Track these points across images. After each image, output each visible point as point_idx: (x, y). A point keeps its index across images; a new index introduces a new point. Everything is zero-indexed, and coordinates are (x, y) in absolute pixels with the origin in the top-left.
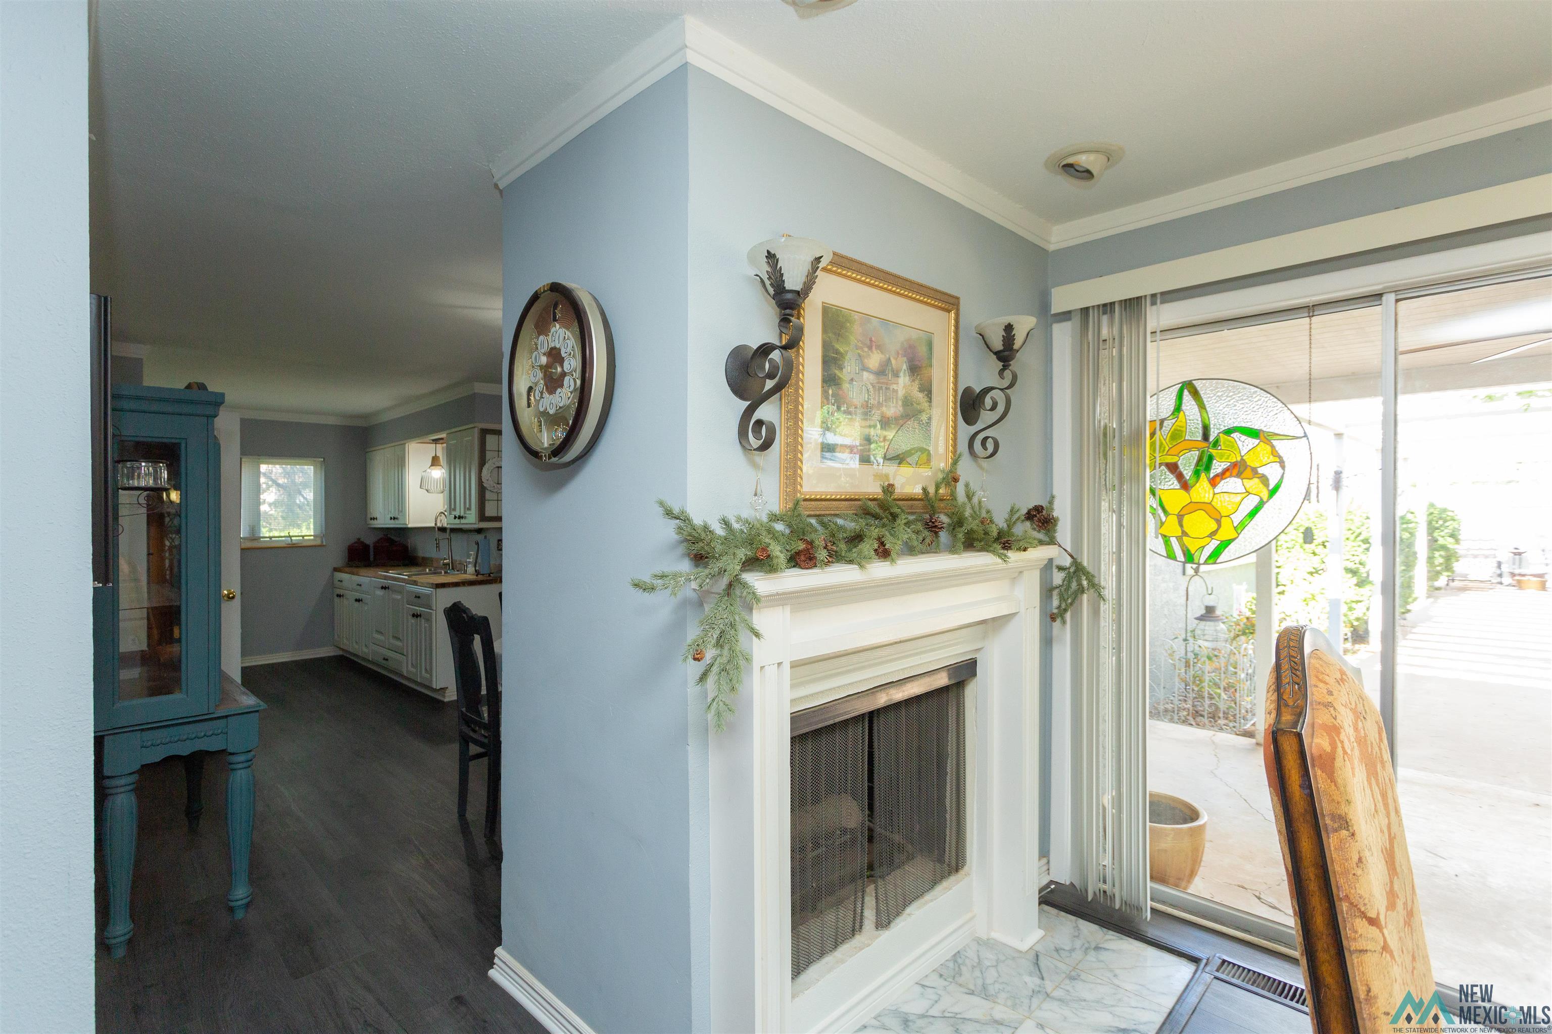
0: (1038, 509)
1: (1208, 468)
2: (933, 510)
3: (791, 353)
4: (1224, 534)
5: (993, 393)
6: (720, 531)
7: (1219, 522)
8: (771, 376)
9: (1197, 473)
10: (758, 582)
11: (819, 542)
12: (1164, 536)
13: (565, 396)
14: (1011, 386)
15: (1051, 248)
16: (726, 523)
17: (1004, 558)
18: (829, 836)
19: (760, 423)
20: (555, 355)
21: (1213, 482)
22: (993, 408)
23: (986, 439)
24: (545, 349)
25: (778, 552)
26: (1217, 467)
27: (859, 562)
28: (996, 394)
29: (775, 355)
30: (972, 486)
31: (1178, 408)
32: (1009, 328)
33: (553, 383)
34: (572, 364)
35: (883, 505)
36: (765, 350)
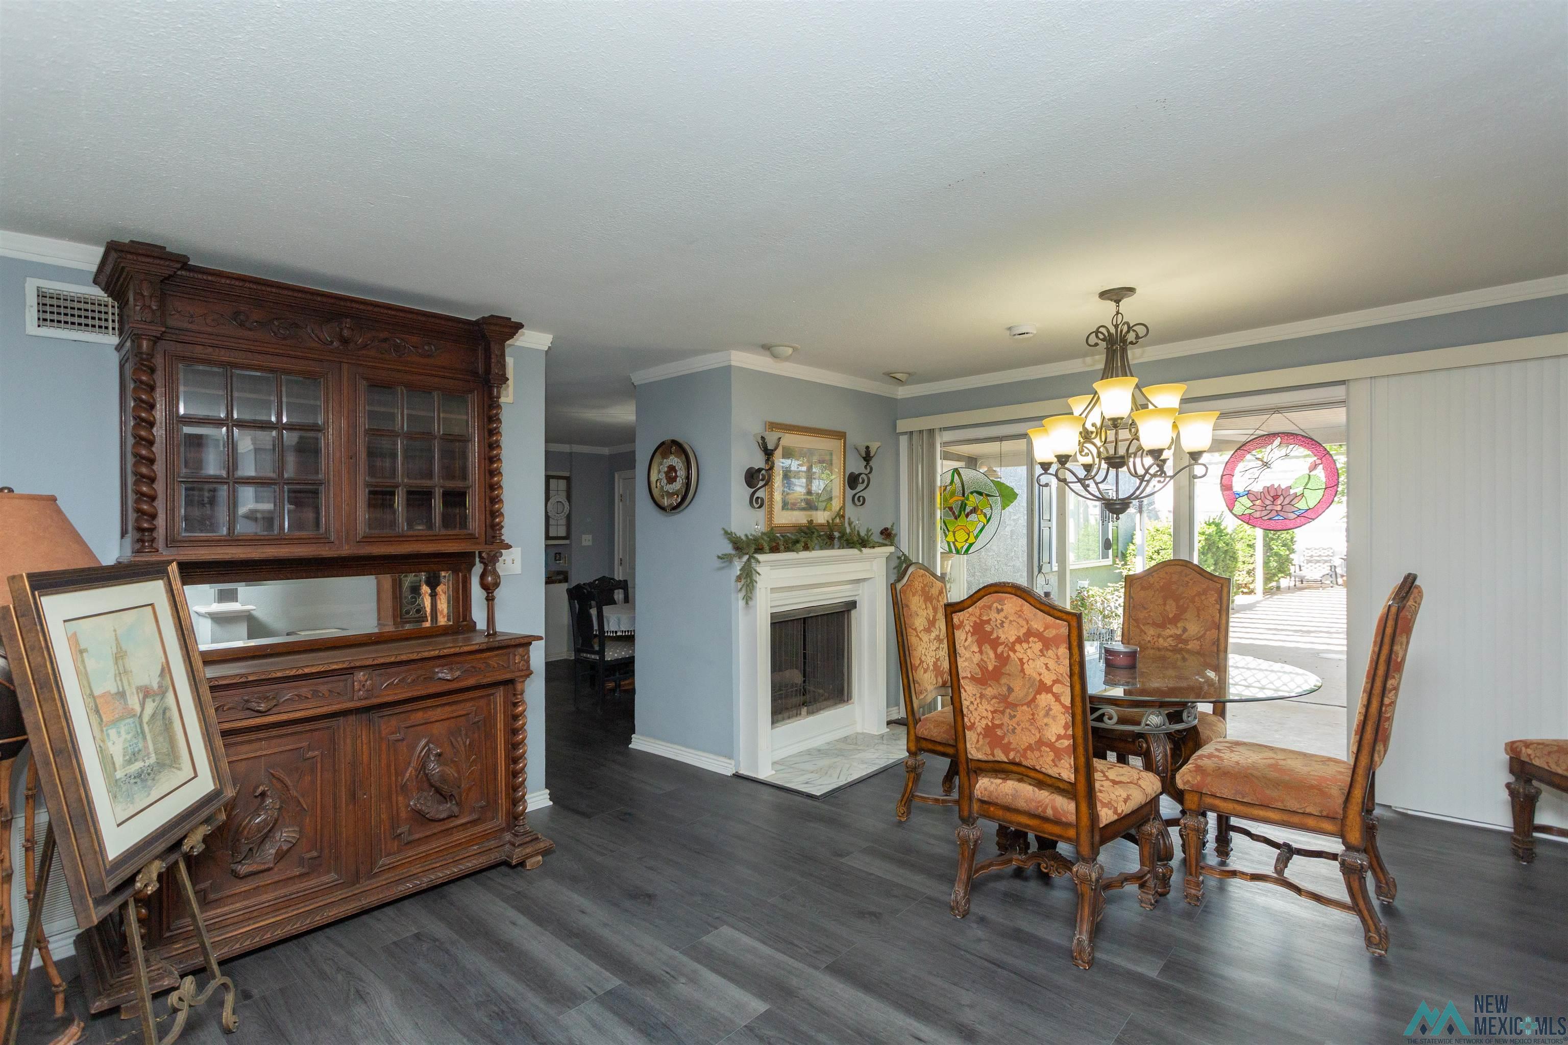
0: (886, 529)
1: (964, 510)
2: (832, 531)
3: (770, 472)
4: (970, 541)
5: (862, 476)
6: (743, 538)
7: (969, 535)
8: (762, 480)
9: (960, 512)
10: (760, 557)
11: (781, 543)
12: (948, 542)
13: (678, 485)
14: (870, 472)
15: (899, 397)
16: (746, 535)
17: (861, 551)
18: (786, 686)
19: (758, 498)
20: (672, 469)
21: (967, 516)
22: (863, 482)
23: (859, 497)
24: (667, 465)
25: (767, 548)
26: (968, 509)
27: (797, 551)
28: (863, 476)
29: (763, 472)
30: (852, 519)
31: (952, 482)
32: (867, 448)
33: (671, 480)
34: (681, 473)
35: (808, 528)
36: (760, 470)
